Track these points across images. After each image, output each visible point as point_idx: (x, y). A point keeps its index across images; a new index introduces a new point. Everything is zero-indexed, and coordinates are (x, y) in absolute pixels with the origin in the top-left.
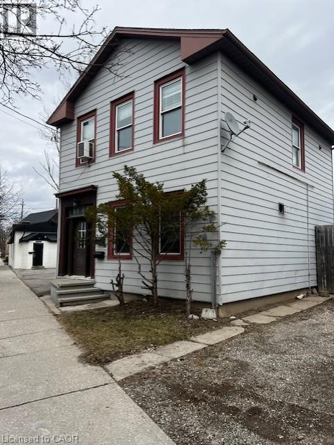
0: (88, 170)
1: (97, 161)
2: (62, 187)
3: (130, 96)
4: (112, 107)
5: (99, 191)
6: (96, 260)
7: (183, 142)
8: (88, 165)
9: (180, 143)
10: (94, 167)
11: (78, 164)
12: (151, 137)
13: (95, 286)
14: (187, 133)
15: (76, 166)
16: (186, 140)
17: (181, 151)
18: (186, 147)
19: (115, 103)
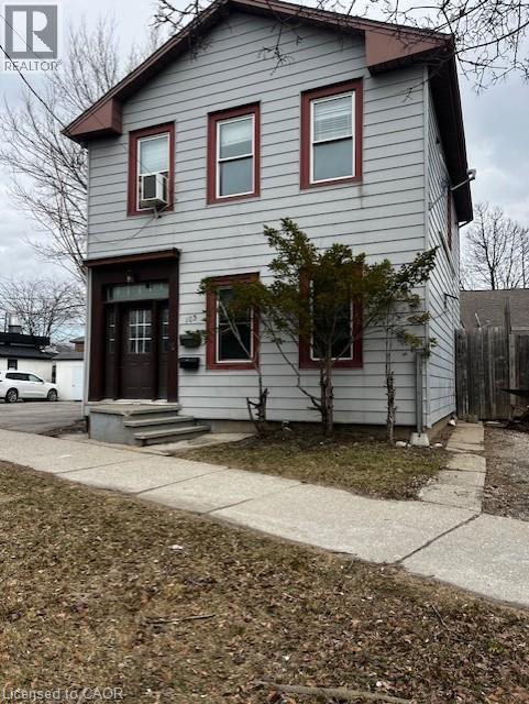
0: (155, 222)
1: (178, 208)
2: (94, 248)
3: (253, 108)
4: (209, 122)
5: (184, 258)
6: (181, 372)
7: (361, 190)
8: (157, 215)
9: (353, 191)
10: (168, 218)
11: (131, 211)
12: (296, 179)
13: (181, 413)
14: (366, 178)
15: (128, 215)
16: (364, 188)
17: (356, 204)
18: (365, 200)
19: (216, 117)
